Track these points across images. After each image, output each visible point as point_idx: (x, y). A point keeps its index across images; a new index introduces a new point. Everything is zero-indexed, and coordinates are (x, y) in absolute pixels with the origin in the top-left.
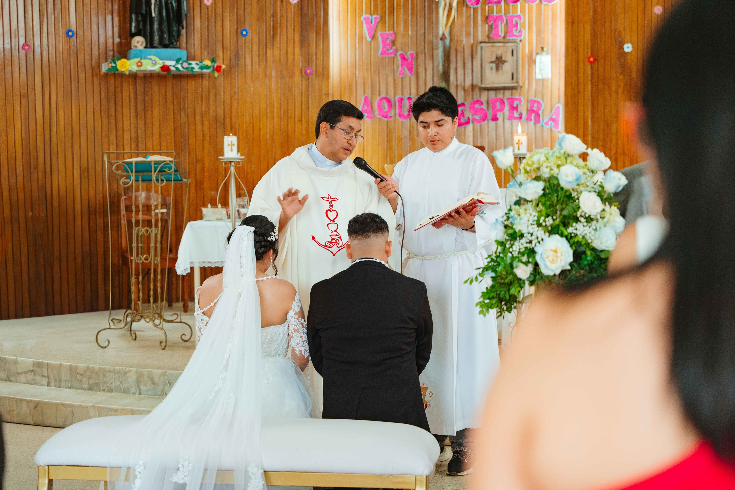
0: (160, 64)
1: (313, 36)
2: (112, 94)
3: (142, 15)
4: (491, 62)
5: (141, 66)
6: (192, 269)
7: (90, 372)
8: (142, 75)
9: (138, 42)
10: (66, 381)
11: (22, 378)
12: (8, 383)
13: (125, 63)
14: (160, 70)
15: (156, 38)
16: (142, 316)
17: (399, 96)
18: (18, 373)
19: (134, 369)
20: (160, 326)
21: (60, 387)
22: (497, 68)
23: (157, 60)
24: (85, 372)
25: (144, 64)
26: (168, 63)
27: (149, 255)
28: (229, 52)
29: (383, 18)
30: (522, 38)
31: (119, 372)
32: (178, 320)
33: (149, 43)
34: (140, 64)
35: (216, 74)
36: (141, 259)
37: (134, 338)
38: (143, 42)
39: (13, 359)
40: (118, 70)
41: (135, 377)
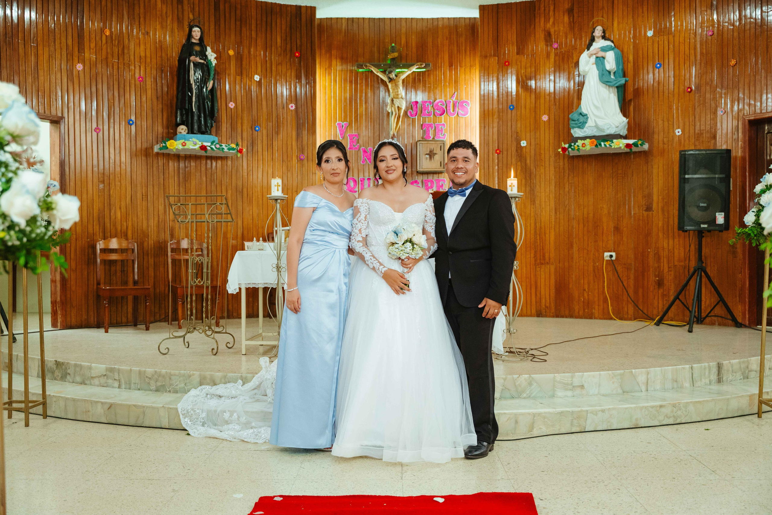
0: (199, 144)
1: (305, 133)
2: (161, 168)
3: (186, 109)
4: (426, 154)
5: (185, 145)
6: (240, 289)
7: (158, 376)
8: (184, 155)
9: (182, 129)
10: (135, 383)
11: (96, 381)
12: (83, 386)
13: (173, 143)
14: (199, 148)
15: (196, 127)
16: (195, 328)
17: (361, 177)
18: (92, 378)
19: (198, 373)
20: (212, 336)
21: (130, 389)
22: (430, 158)
23: (197, 141)
24: (153, 375)
25: (187, 144)
26: (205, 144)
27: (202, 280)
28: (246, 141)
29: (350, 124)
30: (445, 139)
31: (184, 376)
32: (224, 331)
33: (190, 130)
34: (184, 144)
35: (239, 155)
36: (195, 282)
37: (187, 346)
38: (185, 129)
39: (88, 365)
40: (167, 148)
41: (198, 379)
